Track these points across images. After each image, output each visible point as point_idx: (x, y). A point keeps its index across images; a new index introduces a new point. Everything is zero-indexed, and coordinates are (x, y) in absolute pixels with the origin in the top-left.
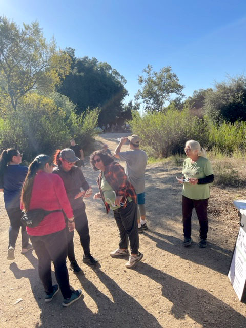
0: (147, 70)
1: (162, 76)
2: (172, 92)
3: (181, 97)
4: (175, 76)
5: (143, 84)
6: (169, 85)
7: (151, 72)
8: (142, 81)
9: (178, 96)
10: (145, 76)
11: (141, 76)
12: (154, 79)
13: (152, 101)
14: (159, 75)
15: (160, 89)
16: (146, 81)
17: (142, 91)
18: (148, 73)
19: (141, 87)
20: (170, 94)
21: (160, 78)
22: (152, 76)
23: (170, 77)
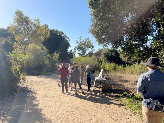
0: (80, 38)
1: (86, 41)
2: (89, 48)
3: (93, 50)
4: (91, 42)
5: (78, 44)
6: (89, 45)
7: (82, 39)
8: (77, 42)
9: (92, 50)
10: (79, 41)
11: (77, 40)
12: (83, 42)
13: (81, 51)
14: (85, 41)
15: (85, 46)
16: (79, 43)
17: (77, 46)
18: (80, 39)
19: (77, 45)
20: (89, 49)
21: (85, 42)
22: (82, 41)
23: (89, 42)
